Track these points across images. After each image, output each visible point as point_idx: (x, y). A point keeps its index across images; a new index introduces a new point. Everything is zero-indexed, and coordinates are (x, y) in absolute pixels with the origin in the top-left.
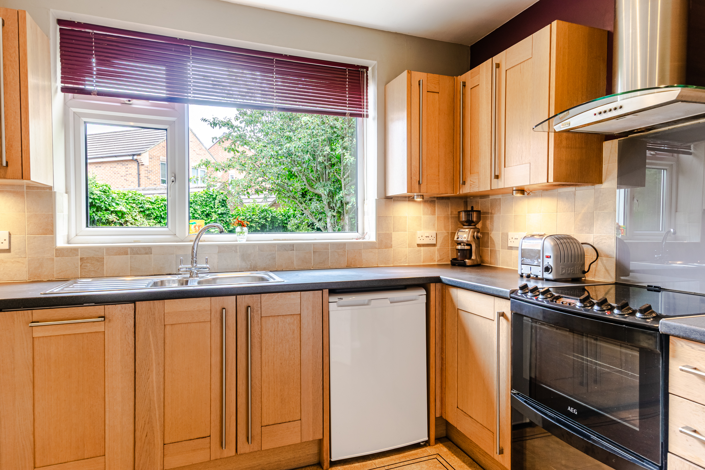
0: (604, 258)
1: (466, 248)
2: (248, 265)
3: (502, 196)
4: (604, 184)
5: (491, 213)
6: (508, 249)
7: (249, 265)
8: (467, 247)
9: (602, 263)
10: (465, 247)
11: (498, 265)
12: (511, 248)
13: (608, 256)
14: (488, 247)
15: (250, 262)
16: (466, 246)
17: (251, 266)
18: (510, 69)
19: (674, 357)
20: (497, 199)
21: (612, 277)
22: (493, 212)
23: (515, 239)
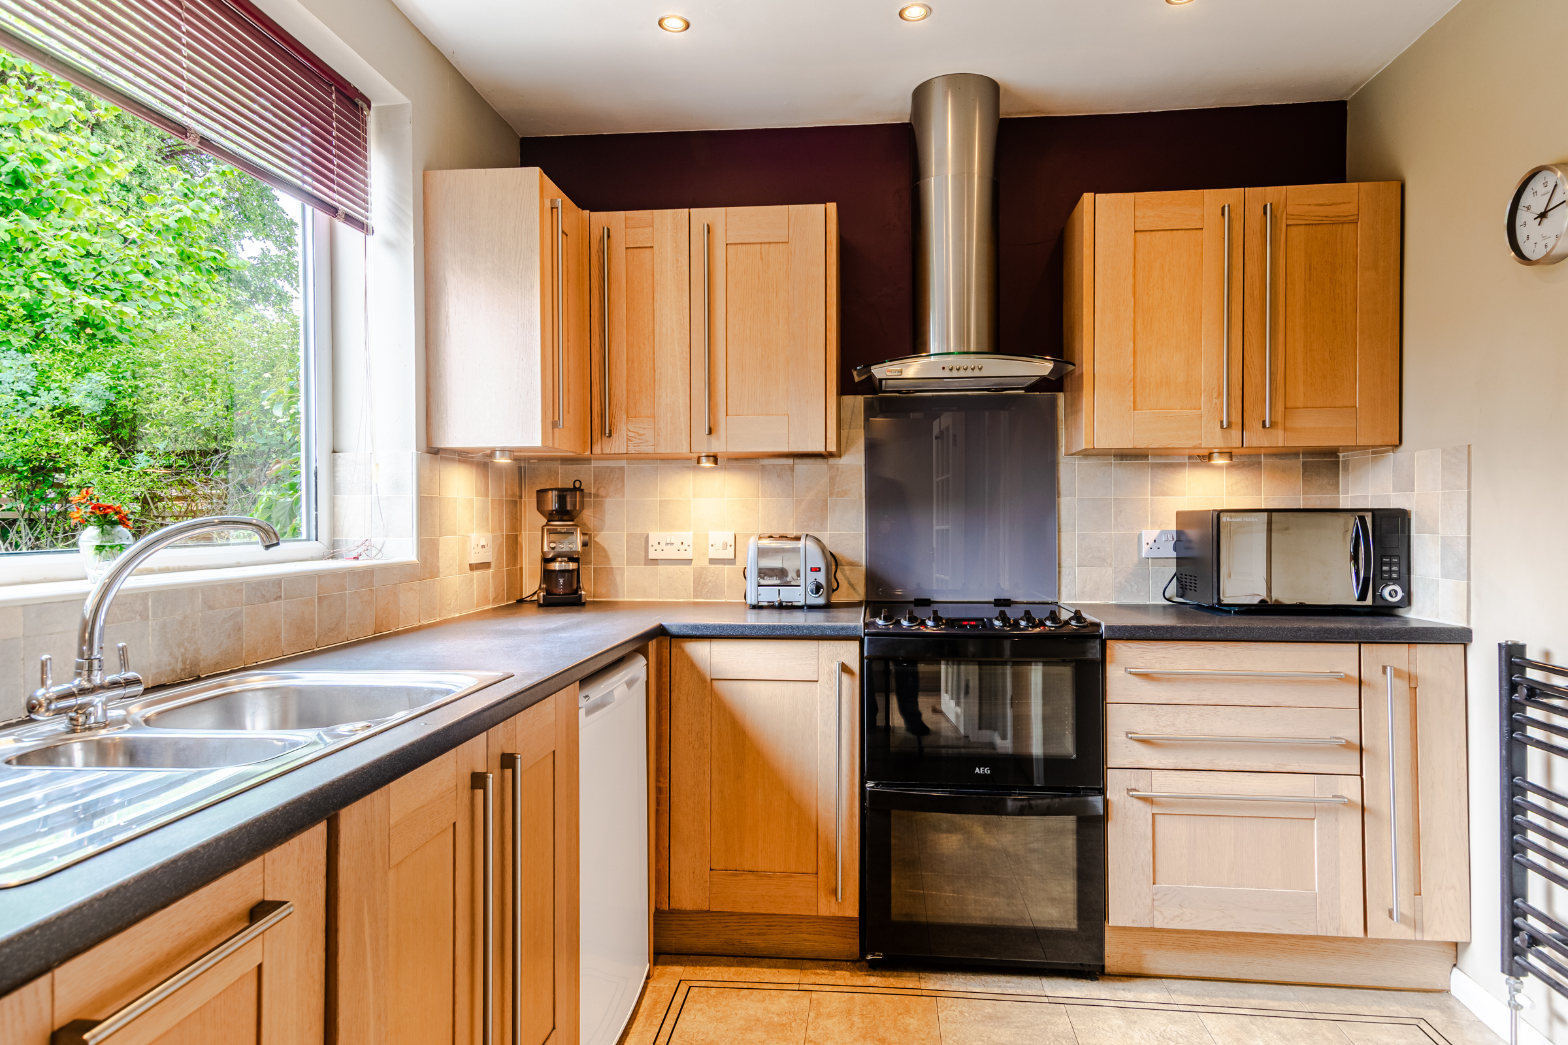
0: (846, 568)
1: (571, 568)
2: (177, 661)
3: (628, 464)
4: (843, 458)
5: (596, 495)
6: (645, 564)
7: (180, 659)
8: (572, 566)
9: (844, 575)
10: (569, 566)
11: (618, 598)
12: (655, 562)
13: (852, 564)
14: (590, 563)
15: (183, 650)
16: (571, 564)
17: (184, 662)
18: (735, 244)
19: (1111, 662)
20: (615, 467)
21: (859, 595)
22: (602, 492)
23: (667, 544)
